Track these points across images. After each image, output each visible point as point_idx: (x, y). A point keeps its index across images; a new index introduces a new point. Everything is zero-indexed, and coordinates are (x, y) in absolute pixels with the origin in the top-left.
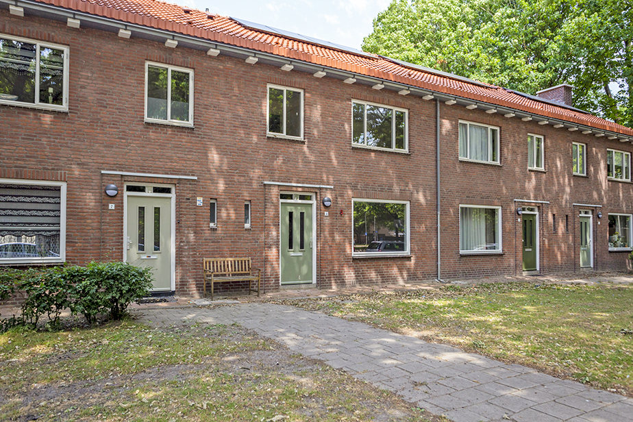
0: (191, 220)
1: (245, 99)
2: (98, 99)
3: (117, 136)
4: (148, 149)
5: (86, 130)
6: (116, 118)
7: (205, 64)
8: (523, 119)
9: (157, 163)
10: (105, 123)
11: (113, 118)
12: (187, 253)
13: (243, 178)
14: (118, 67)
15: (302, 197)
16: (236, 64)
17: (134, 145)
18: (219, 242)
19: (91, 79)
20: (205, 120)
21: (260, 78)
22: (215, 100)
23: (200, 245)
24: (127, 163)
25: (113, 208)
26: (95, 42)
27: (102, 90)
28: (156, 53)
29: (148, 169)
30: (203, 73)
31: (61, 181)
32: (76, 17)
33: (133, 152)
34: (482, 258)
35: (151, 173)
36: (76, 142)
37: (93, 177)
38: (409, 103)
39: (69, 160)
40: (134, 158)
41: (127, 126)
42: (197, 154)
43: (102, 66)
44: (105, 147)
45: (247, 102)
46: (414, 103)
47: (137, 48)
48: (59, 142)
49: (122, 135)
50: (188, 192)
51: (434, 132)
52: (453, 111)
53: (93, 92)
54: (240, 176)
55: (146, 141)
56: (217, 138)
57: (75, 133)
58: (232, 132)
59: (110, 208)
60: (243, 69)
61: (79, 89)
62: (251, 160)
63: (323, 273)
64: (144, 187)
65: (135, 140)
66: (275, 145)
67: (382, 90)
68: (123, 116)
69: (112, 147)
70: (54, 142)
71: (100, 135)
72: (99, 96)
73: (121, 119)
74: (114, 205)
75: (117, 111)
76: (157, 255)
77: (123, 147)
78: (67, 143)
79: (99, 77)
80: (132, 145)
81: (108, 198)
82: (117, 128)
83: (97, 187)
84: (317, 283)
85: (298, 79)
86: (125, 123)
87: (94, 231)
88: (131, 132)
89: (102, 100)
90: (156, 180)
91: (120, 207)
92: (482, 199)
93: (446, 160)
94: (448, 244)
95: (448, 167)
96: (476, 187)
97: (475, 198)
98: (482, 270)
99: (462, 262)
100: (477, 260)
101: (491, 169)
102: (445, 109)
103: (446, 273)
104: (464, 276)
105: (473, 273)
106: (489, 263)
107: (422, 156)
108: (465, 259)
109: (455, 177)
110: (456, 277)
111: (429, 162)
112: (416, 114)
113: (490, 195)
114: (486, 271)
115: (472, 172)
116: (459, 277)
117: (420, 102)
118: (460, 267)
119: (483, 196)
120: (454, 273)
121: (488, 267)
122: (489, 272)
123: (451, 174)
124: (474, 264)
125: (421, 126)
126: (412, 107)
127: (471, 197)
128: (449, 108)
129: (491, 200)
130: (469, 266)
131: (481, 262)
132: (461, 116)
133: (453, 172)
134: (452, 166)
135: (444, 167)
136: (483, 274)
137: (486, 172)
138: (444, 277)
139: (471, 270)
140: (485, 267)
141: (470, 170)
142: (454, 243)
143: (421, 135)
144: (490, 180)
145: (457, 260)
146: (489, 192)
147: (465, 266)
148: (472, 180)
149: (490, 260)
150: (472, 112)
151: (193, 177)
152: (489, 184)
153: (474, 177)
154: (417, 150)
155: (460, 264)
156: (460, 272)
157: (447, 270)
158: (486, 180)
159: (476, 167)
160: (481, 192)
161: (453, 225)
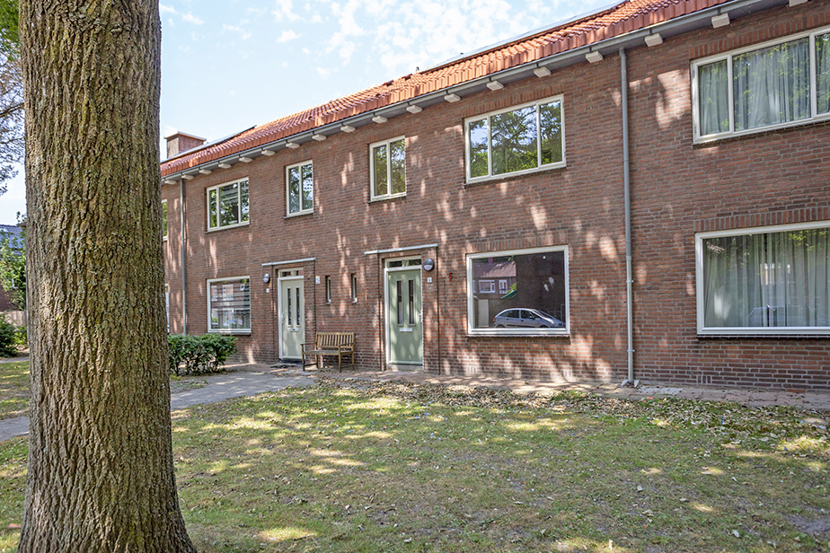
7: (319, 150)
11: (268, 221)
15: (411, 263)
19: (258, 196)
20: (321, 203)
21: (360, 142)
22: (327, 181)
24: (276, 255)
27: (263, 201)
31: (248, 275)
32: (241, 156)
33: (278, 245)
35: (289, 260)
36: (253, 246)
40: (279, 250)
43: (263, 184)
46: (572, 79)
47: (279, 159)
48: (246, 248)
49: (273, 233)
55: (285, 234)
56: (329, 217)
59: (267, 292)
64: (290, 272)
65: (280, 235)
69: (269, 244)
72: (261, 207)
73: (272, 221)
74: (269, 289)
75: (270, 215)
76: (298, 328)
77: (274, 242)
78: (249, 247)
79: (262, 193)
80: (278, 239)
81: (266, 284)
82: (271, 229)
85: (397, 126)
86: (274, 223)
88: (277, 229)
89: (263, 209)
90: (293, 265)
91: (274, 291)
92: (776, 212)
93: (653, 154)
94: (660, 314)
95: (659, 167)
96: (750, 189)
97: (747, 212)
98: (775, 371)
99: (706, 352)
100: (755, 350)
101: (814, 132)
102: (649, 57)
103: (655, 370)
104: (712, 380)
105: (740, 377)
106: (805, 358)
107: (592, 162)
108: (713, 344)
109: (679, 181)
110: (683, 381)
111: (609, 169)
112: (576, 96)
113: (807, 198)
114: (792, 375)
115: (738, 159)
116: (695, 381)
117: (585, 71)
118: (697, 360)
119: (780, 204)
120: (680, 372)
121: (799, 367)
122: (807, 380)
123: (668, 179)
124: (747, 357)
125: (588, 111)
126: (569, 87)
127: (735, 213)
128: (660, 50)
129: (811, 209)
130: (726, 361)
131: (772, 353)
132: (696, 52)
133: (674, 173)
134: (670, 162)
135: (648, 169)
136: (779, 381)
137: (793, 146)
138: (650, 378)
139: (734, 370)
140: (789, 367)
141: (729, 156)
142: (679, 312)
143: (588, 127)
144: (808, 162)
145: (688, 347)
146: (806, 192)
147: (713, 360)
148: (735, 177)
149: (808, 351)
150: (734, 29)
151: (312, 259)
152: (805, 173)
153: (746, 167)
154: (581, 157)
155: (696, 356)
156: (699, 370)
157: (659, 366)
158: (791, 165)
159: (751, 143)
160: (770, 196)
161: (675, 277)
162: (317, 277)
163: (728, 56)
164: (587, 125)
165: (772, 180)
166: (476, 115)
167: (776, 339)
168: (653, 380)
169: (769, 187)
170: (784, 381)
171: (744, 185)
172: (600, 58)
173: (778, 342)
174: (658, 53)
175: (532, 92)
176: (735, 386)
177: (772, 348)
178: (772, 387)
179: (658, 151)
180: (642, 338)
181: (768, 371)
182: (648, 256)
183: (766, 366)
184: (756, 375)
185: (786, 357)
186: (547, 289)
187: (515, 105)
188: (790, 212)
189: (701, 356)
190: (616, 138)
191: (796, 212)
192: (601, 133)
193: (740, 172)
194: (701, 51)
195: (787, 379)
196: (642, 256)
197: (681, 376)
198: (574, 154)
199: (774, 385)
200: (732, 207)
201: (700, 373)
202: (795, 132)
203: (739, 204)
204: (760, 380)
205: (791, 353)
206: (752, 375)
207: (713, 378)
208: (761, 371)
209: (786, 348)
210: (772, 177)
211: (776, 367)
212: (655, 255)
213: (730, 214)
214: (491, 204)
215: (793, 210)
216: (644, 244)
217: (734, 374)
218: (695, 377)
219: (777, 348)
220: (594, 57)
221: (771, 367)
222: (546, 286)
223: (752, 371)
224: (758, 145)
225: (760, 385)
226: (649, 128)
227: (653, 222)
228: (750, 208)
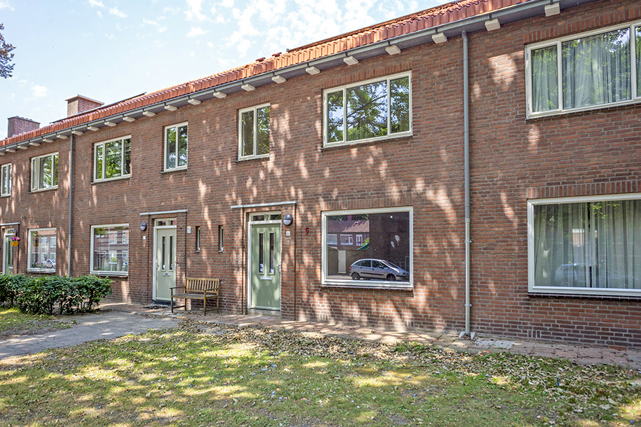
2: (141, 165)
3: (149, 188)
4: (163, 193)
5: (136, 187)
10: (144, 180)
11: (147, 175)
12: (180, 273)
13: (218, 205)
14: (150, 138)
15: (273, 217)
18: (201, 264)
19: (139, 152)
20: (194, 160)
24: (153, 206)
26: (140, 126)
27: (143, 157)
31: (127, 223)
33: (156, 197)
36: (133, 197)
38: (410, 60)
39: (130, 209)
40: (156, 201)
42: (188, 190)
43: (143, 141)
49: (151, 186)
50: (181, 223)
53: (139, 160)
54: (215, 204)
55: (161, 187)
56: (201, 174)
58: (211, 165)
59: (143, 239)
60: (219, 105)
62: (223, 187)
64: (164, 222)
65: (157, 188)
68: (152, 172)
69: (147, 196)
71: (142, 189)
73: (151, 175)
74: (145, 236)
75: (149, 170)
76: (171, 273)
77: (151, 195)
79: (142, 149)
80: (155, 192)
82: (149, 182)
85: (263, 94)
86: (153, 177)
87: (138, 255)
88: (155, 182)
91: (151, 238)
92: (600, 183)
93: (490, 127)
94: (495, 273)
95: (495, 139)
96: (577, 162)
97: (574, 183)
98: (598, 329)
99: (536, 308)
100: (581, 308)
101: (635, 113)
102: (488, 41)
103: (489, 324)
104: (541, 335)
105: (567, 333)
106: (626, 318)
107: (436, 133)
108: (542, 302)
109: (513, 152)
110: (515, 335)
111: (451, 139)
112: (423, 73)
113: (628, 172)
114: (614, 333)
115: (566, 134)
116: (526, 336)
117: (431, 50)
118: (528, 316)
119: (604, 176)
120: (513, 327)
121: (621, 326)
122: (628, 338)
123: (503, 150)
124: (573, 314)
125: (433, 86)
126: (416, 64)
127: (563, 183)
128: (498, 34)
129: (631, 181)
130: (554, 317)
131: (596, 312)
132: (530, 37)
133: (509, 145)
134: (505, 134)
135: (486, 140)
136: (602, 338)
137: (616, 124)
138: (485, 331)
139: (561, 326)
140: (612, 326)
141: (558, 131)
142: (512, 271)
143: (433, 101)
144: (629, 139)
145: (520, 304)
146: (627, 166)
147: (543, 317)
148: (564, 150)
149: (629, 311)
150: (564, 18)
151: (185, 211)
152: (626, 149)
153: (574, 141)
154: (426, 127)
155: (528, 312)
156: (530, 325)
157: (493, 320)
158: (614, 141)
159: (579, 120)
160: (595, 168)
161: (509, 239)
162: (188, 227)
163: (558, 42)
164: (432, 98)
165: (597, 154)
166: (333, 87)
167: (600, 299)
168: (487, 333)
169: (594, 160)
170: (607, 338)
171: (571, 158)
172: (445, 40)
173: (602, 302)
174: (497, 37)
175: (383, 68)
176: (562, 341)
177: (595, 307)
178: (596, 343)
179: (495, 124)
180: (478, 294)
181: (592, 329)
182: (484, 219)
183: (590, 324)
184: (582, 332)
185: (608, 316)
186: (393, 246)
187: (368, 79)
188: (613, 184)
189: (531, 312)
190: (458, 111)
191: (618, 184)
192: (444, 107)
193: (568, 146)
194: (534, 36)
195: (609, 337)
196: (479, 219)
197: (513, 331)
198: (420, 124)
199: (598, 342)
200: (561, 178)
201: (531, 328)
202: (617, 112)
203: (566, 175)
204: (585, 336)
205: (613, 312)
206: (578, 332)
207: (542, 333)
208: (586, 328)
209: (609, 308)
210: (597, 151)
211: (600, 325)
212: (492, 218)
213: (559, 183)
214: (345, 167)
215: (616, 182)
216: (481, 208)
217: (561, 330)
218: (526, 332)
219: (600, 308)
220: (439, 38)
221: (595, 324)
222: (392, 243)
223: (578, 327)
224: (584, 122)
225: (585, 341)
226: (487, 103)
227: (490, 189)
228: (576, 179)
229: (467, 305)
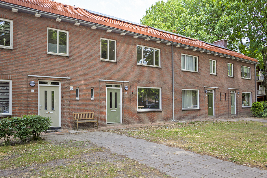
0: (68, 96)
1: (91, 44)
2: (26, 44)
3: (35, 60)
4: (49, 66)
5: (21, 57)
6: (34, 52)
7: (73, 29)
8: (208, 53)
9: (53, 72)
10: (29, 54)
11: (33, 52)
12: (66, 111)
13: (90, 78)
14: (35, 30)
15: (116, 86)
16: (87, 29)
17: (43, 64)
18: (80, 106)
19: (23, 35)
20: (73, 53)
21: (97, 35)
22: (78, 45)
23: (72, 107)
24: (39, 72)
25: (33, 91)
26: (24, 19)
27: (28, 40)
28: (52, 24)
29: (48, 74)
30: (72, 33)
31: (10, 79)
32: (16, 7)
33: (42, 67)
34: (191, 111)
35: (50, 76)
36: (16, 63)
37: (24, 78)
38: (161, 46)
39: (13, 71)
40: (42, 69)
41: (39, 56)
42: (70, 68)
43: (28, 29)
44: (29, 64)
45: (92, 46)
46: (162, 46)
47: (44, 22)
48: (8, 63)
49: (37, 59)
50: (66, 84)
51: (171, 58)
52: (179, 50)
53: (24, 40)
54: (89, 77)
55: (48, 62)
56: (79, 61)
57: (16, 59)
58: (86, 58)
59: (32, 91)
60: (90, 31)
61: (17, 39)
62: (94, 70)
63: (125, 118)
64: (47, 82)
65: (43, 62)
66: (104, 64)
67: (149, 40)
68: (37, 51)
69: (33, 65)
70: (6, 62)
71: (27, 60)
72: (26, 42)
73: (36, 53)
74: (33, 90)
75: (35, 49)
76: (53, 112)
77: (37, 65)
78: (12, 63)
79: (27, 34)
80: (41, 64)
81: (31, 87)
82: (35, 56)
83: (26, 82)
84: (123, 123)
85: (113, 36)
86: (38, 54)
87: (25, 102)
88: (41, 58)
89: (28, 44)
90: (52, 79)
91: (36, 91)
96: (188, 82)
102: (176, 49)
108: (184, 111)
110: (180, 119)
111: (169, 71)
114: (193, 116)
115: (187, 75)
129: (195, 87)
130: (186, 114)
131: (191, 113)
132: (182, 52)
133: (179, 75)
142: (180, 105)
145: (181, 112)
148: (187, 79)
149: (194, 112)
150: (187, 50)
151: (69, 78)
152: (194, 80)
157: (177, 116)
161: (179, 97)
162: (71, 87)
163: (185, 55)
168: (176, 120)
176: (187, 119)
178: (191, 119)
187: (150, 47)
189: (183, 114)
206: (189, 117)
207: (184, 118)
210: (191, 80)
226: (176, 64)
227: (176, 85)
228: (188, 85)
229: (174, 113)
